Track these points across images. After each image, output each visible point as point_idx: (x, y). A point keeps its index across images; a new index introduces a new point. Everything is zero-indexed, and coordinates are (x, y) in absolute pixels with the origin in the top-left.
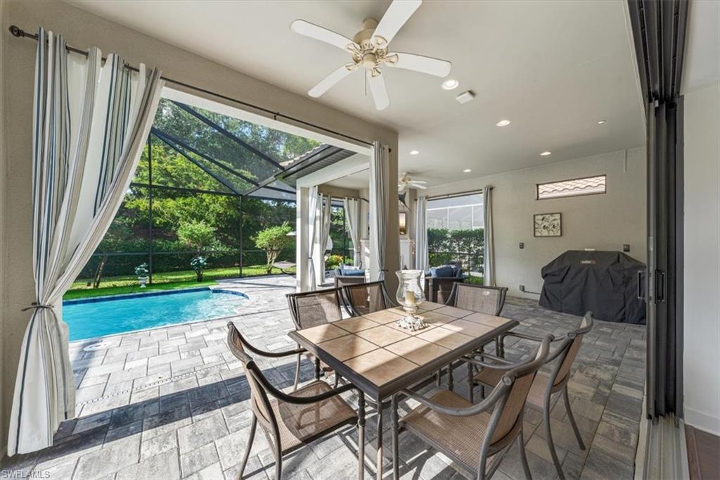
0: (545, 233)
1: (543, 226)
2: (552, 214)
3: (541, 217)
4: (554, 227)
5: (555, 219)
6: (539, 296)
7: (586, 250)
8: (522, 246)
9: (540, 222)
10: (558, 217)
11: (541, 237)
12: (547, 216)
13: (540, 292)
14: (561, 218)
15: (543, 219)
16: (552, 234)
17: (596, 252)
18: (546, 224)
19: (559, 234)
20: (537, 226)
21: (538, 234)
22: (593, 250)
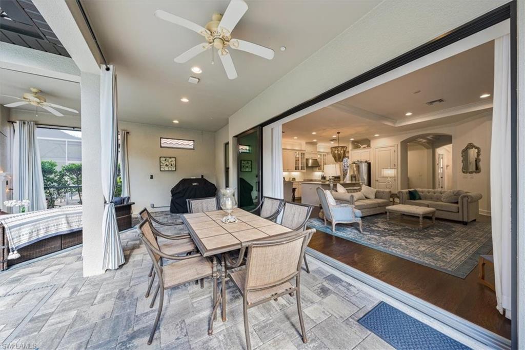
0: (167, 169)
1: (165, 164)
2: (170, 158)
3: (164, 159)
4: (172, 165)
5: (172, 161)
6: (169, 208)
7: (192, 178)
8: (152, 177)
9: (164, 162)
10: (174, 159)
11: (164, 171)
12: (168, 159)
13: (170, 206)
14: (175, 161)
15: (165, 160)
16: (170, 169)
17: (196, 179)
18: (167, 163)
19: (174, 170)
20: (161, 164)
21: (162, 169)
22: (195, 178)
